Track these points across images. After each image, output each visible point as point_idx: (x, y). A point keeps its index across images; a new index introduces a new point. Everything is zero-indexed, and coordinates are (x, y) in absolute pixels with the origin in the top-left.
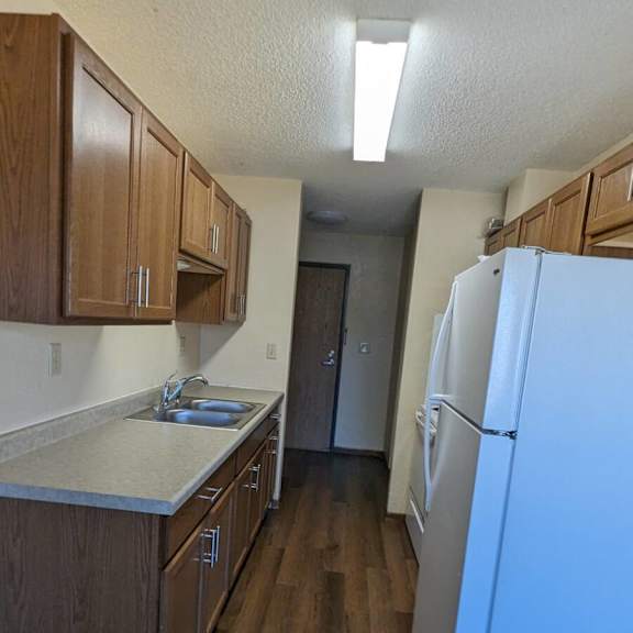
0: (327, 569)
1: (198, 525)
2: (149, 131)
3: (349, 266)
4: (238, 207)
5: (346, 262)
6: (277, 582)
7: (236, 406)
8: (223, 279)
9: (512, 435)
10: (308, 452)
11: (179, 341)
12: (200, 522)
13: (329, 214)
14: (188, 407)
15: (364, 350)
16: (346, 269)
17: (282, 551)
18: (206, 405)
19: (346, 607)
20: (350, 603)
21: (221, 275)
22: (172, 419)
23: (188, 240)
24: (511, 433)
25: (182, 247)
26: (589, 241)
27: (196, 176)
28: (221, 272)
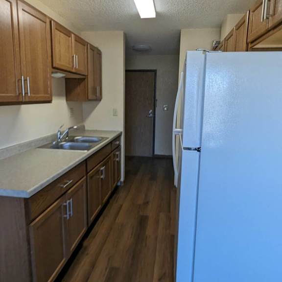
0: (141, 213)
1: (58, 199)
2: (23, 10)
3: (156, 70)
4: (91, 45)
5: (154, 68)
6: (116, 221)
7: (95, 139)
8: (86, 80)
9: (198, 150)
10: (143, 157)
11: (70, 110)
12: (60, 197)
13: (142, 46)
14: (73, 141)
15: (166, 109)
16: (155, 71)
17: (121, 206)
18: (82, 139)
19: (147, 233)
20: (149, 231)
21: (84, 79)
22: (62, 147)
23: (58, 62)
24: (199, 148)
25: (54, 66)
26: (250, 46)
27: (60, 31)
28: (84, 77)
